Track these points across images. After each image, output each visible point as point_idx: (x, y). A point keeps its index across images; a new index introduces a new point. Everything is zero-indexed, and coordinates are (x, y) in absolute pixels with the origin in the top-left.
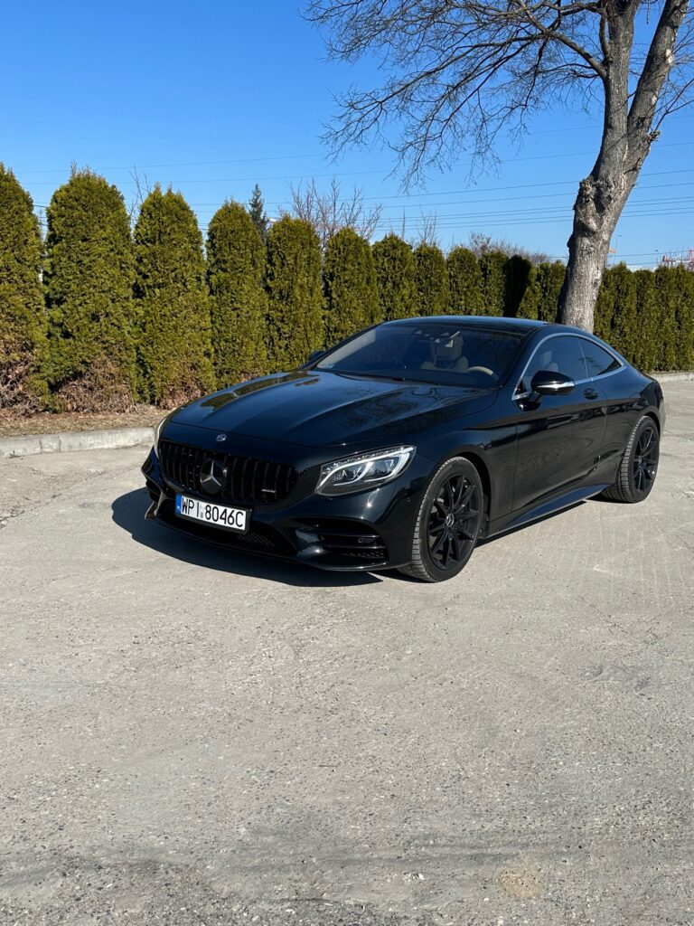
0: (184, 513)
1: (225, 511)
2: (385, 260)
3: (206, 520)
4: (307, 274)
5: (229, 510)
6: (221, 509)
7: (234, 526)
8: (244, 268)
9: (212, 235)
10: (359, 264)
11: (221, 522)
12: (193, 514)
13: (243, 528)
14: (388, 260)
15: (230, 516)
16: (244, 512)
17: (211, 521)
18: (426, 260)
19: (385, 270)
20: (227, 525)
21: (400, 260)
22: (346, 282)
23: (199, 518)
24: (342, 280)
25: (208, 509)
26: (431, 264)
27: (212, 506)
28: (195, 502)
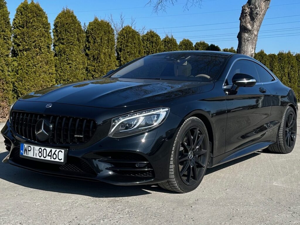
0: (25, 155)
1: (51, 151)
2: (148, 43)
3: (39, 158)
4: (107, 48)
5: (54, 150)
6: (49, 150)
7: (57, 160)
8: (74, 43)
9: (56, 25)
10: (134, 43)
11: (48, 158)
12: (30, 155)
13: (62, 161)
14: (149, 43)
15: (54, 154)
16: (63, 151)
17: (42, 158)
18: (168, 44)
19: (148, 48)
20: (52, 160)
21: (155, 43)
22: (128, 52)
23: (35, 157)
24: (126, 52)
25: (40, 150)
26: (171, 46)
27: (43, 148)
28: (32, 147)
